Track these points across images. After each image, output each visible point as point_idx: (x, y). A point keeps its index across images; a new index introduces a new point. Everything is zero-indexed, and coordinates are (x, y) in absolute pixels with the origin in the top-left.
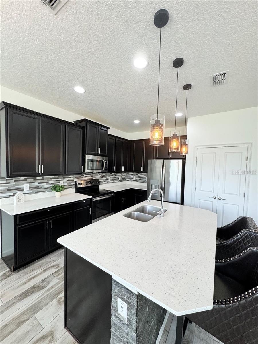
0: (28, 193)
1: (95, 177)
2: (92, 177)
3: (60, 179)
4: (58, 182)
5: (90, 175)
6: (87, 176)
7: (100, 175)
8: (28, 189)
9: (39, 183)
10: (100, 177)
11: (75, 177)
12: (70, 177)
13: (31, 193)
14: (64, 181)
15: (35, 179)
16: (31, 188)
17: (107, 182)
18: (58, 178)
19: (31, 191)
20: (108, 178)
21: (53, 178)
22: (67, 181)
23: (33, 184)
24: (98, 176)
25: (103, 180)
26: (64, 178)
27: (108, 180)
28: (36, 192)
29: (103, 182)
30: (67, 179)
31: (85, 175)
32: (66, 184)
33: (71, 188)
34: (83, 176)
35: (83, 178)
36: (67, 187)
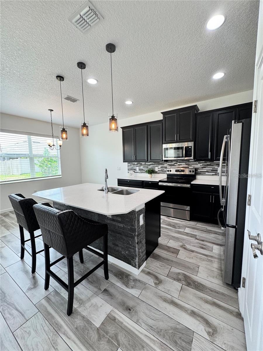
0: (138, 172)
1: (192, 166)
2: (187, 166)
3: (156, 166)
4: (154, 167)
5: (184, 164)
6: (181, 165)
7: (201, 164)
8: (138, 170)
9: (143, 167)
10: (200, 166)
11: (168, 165)
12: (164, 165)
13: (139, 173)
14: (158, 167)
15: (141, 164)
16: (140, 170)
17: (214, 174)
18: (154, 165)
19: (139, 172)
20: (217, 169)
21: (151, 164)
22: (161, 167)
23: (140, 167)
24: (197, 165)
25: (206, 171)
26: (158, 165)
27: (217, 171)
28: (142, 173)
29: (207, 173)
30: (161, 166)
31: (178, 163)
32: (160, 170)
33: (164, 173)
34: (177, 164)
35: (176, 166)
36: (161, 172)
